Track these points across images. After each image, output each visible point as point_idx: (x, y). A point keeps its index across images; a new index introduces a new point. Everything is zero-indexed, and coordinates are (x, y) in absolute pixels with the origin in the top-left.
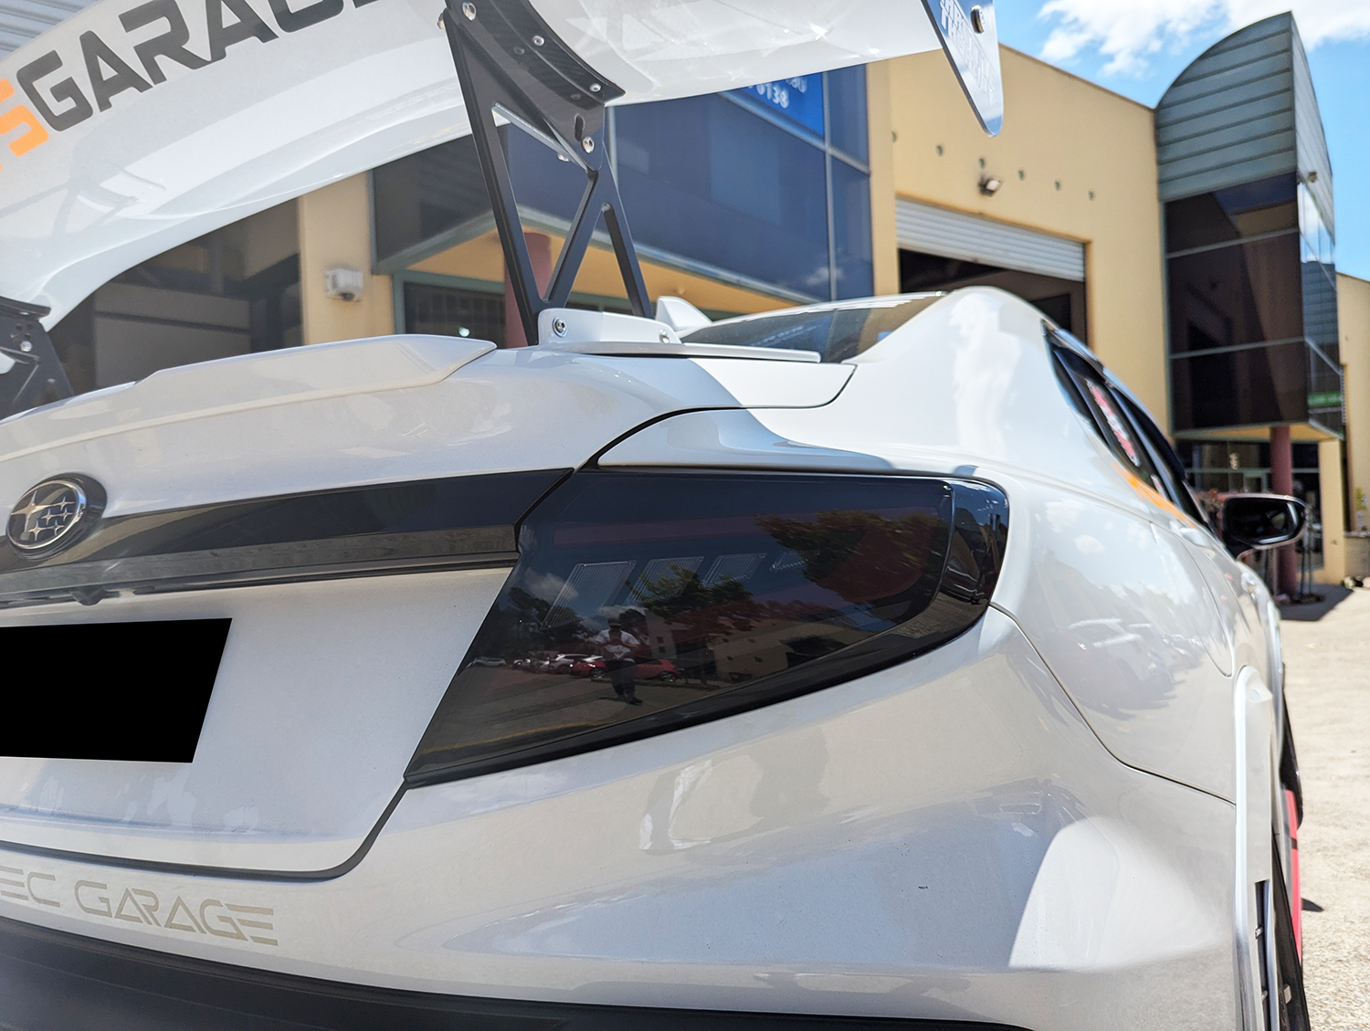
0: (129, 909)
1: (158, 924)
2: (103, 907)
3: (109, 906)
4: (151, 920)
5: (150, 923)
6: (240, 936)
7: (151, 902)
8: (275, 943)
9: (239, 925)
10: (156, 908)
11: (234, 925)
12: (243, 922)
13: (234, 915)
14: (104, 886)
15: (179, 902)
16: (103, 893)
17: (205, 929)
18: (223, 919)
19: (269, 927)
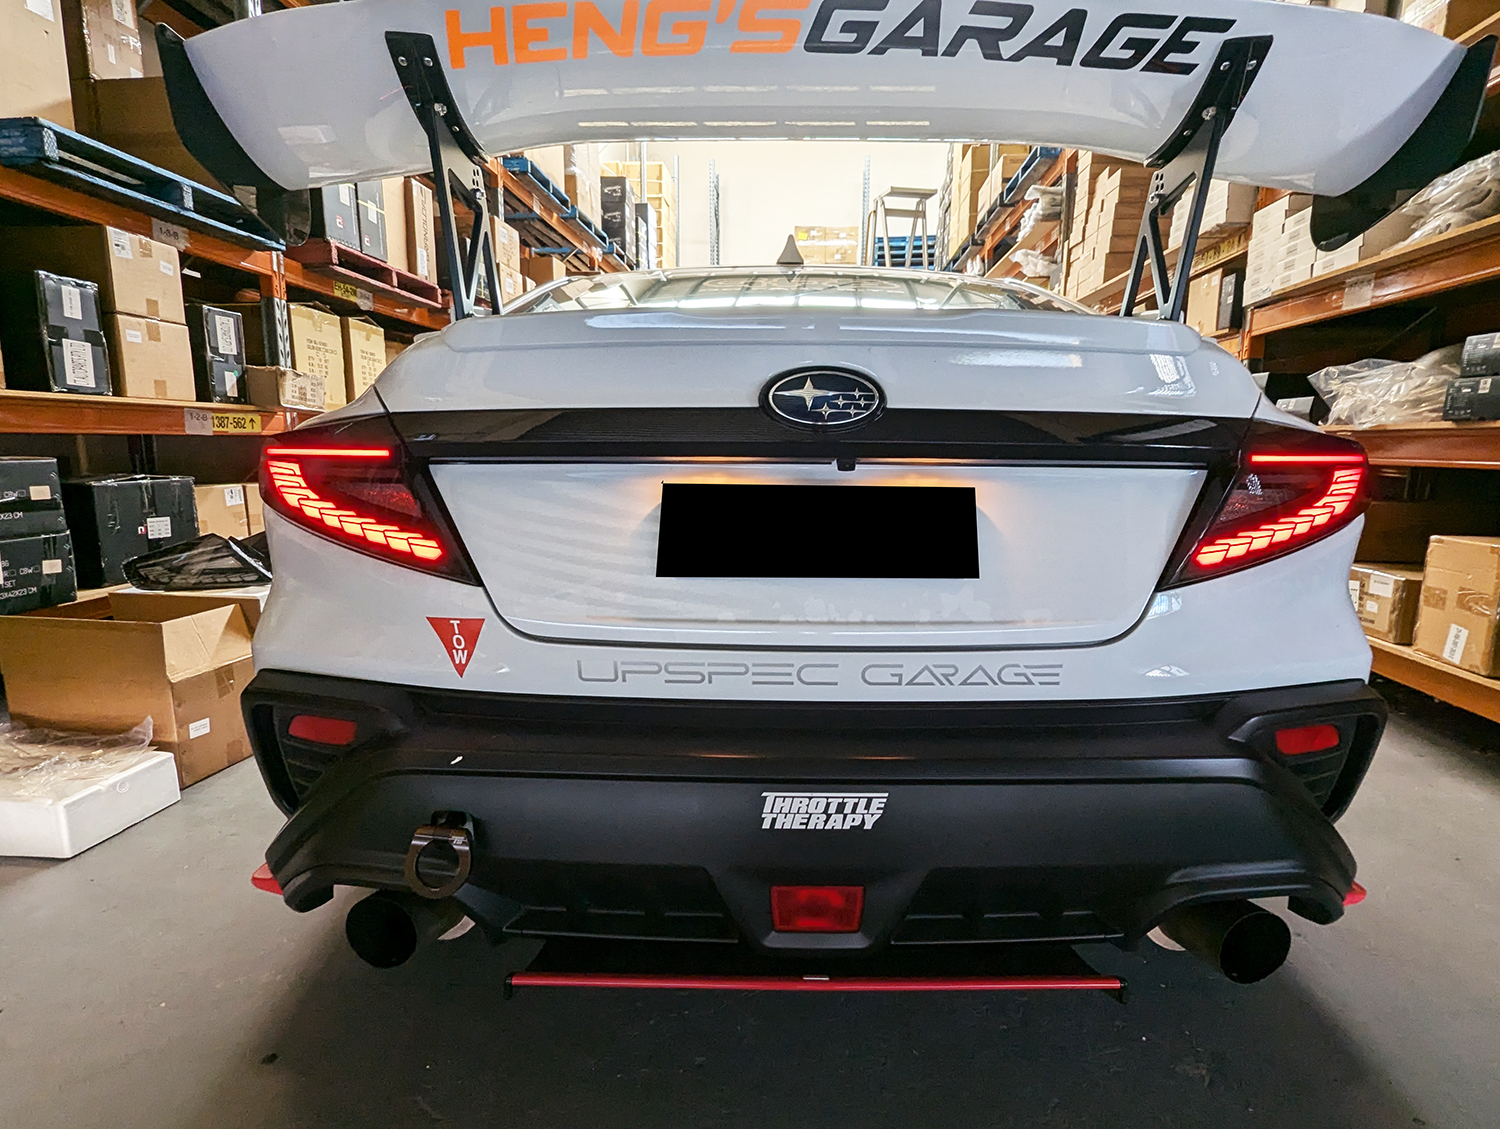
0: (926, 677)
1: (952, 684)
2: (896, 679)
3: (900, 680)
4: (944, 681)
5: (942, 684)
6: (1030, 683)
7: (952, 671)
8: (1057, 683)
9: (1032, 677)
10: (953, 675)
11: (1027, 678)
12: (1034, 675)
13: (1029, 672)
14: (901, 666)
15: (980, 668)
16: (897, 671)
17: (997, 680)
18: (1016, 675)
19: (1057, 675)
